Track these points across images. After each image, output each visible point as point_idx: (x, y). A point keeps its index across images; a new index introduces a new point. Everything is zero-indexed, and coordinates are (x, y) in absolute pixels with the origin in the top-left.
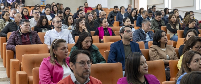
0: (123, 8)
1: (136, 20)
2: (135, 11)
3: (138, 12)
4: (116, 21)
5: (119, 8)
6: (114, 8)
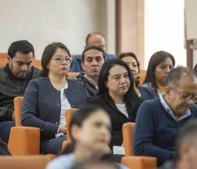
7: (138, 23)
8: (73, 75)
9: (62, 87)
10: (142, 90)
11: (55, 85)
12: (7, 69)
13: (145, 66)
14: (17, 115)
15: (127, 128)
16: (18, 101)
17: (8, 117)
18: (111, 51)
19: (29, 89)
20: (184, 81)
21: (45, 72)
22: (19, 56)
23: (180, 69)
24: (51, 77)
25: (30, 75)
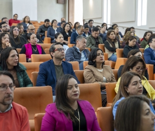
0: (55, 21)
1: (70, 36)
2: (68, 25)
3: (73, 27)
4: (47, 37)
5: (51, 21)
6: (45, 22)
7: (73, 15)
8: (58, 27)
9: (55, 29)
10: (73, 30)
11: (54, 29)
12: (44, 25)
13: (73, 25)
14: (46, 35)
15: (69, 38)
16: (46, 32)
17: (44, 35)
18: (67, 22)
19: (48, 29)
20: (81, 28)
21: (52, 26)
22: (47, 22)
23: (81, 26)
24: (53, 27)
25: (49, 26)
